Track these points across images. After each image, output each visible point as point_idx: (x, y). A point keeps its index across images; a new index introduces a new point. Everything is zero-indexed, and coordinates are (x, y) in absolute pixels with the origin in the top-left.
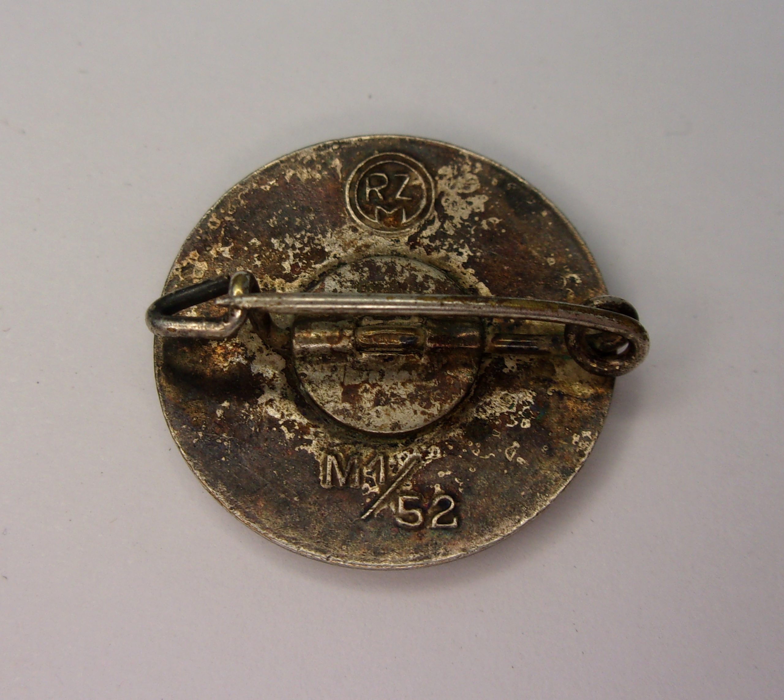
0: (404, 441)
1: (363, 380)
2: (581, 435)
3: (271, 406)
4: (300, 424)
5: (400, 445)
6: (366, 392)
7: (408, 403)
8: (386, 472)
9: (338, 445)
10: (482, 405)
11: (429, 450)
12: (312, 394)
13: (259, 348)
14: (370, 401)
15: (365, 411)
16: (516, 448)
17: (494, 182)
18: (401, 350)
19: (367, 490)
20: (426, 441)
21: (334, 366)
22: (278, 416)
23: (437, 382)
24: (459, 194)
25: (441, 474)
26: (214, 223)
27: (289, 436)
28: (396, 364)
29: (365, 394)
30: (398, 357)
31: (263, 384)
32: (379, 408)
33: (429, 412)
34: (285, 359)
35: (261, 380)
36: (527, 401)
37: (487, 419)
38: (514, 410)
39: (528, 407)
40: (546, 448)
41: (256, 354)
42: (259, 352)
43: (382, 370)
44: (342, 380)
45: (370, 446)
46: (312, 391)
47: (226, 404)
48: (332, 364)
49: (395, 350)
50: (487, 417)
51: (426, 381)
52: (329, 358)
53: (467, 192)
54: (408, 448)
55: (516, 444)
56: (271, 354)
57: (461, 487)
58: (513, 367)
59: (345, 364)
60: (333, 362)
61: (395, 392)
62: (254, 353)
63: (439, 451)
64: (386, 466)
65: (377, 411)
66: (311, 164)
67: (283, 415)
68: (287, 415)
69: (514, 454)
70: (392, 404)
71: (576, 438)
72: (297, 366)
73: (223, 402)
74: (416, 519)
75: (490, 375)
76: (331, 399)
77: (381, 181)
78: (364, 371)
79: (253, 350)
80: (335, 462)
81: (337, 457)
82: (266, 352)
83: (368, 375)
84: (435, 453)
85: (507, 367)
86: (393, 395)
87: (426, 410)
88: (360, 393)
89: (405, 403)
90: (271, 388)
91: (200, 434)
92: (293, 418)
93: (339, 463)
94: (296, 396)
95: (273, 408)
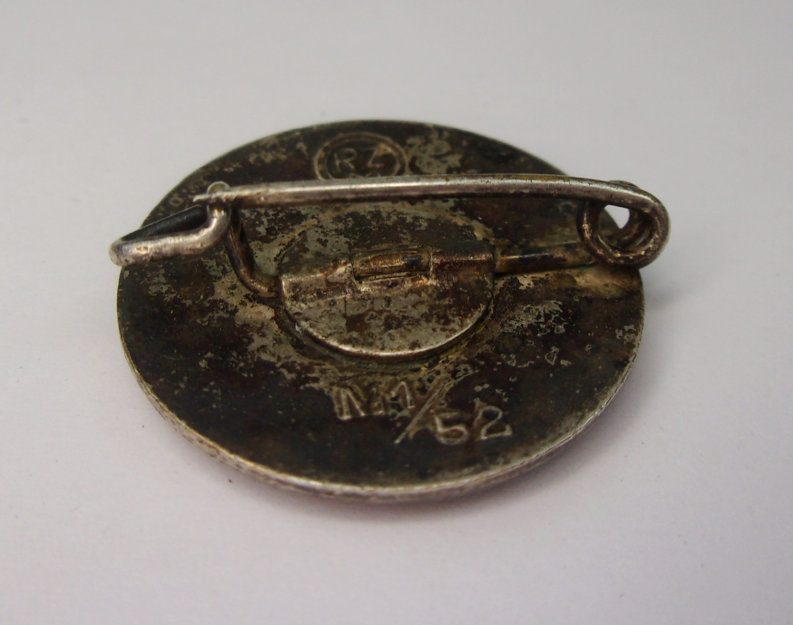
0: (427, 364)
1: (367, 309)
2: (624, 330)
3: (265, 352)
4: (301, 364)
5: (423, 368)
6: (373, 319)
7: (423, 323)
8: (413, 395)
9: (350, 378)
10: (506, 320)
11: (458, 368)
12: (311, 330)
13: (240, 302)
14: (379, 327)
15: (376, 337)
16: (555, 352)
17: (464, 143)
18: (404, 274)
19: (394, 415)
20: (451, 361)
21: (332, 301)
22: (273, 360)
23: (451, 300)
24: (431, 156)
25: (478, 389)
26: (176, 202)
27: (290, 376)
28: (402, 289)
29: (372, 321)
30: (403, 281)
31: (251, 333)
32: (391, 331)
33: (450, 328)
34: (273, 308)
35: (248, 330)
36: (554, 310)
37: (515, 332)
38: (542, 320)
39: (558, 315)
40: (589, 347)
41: (238, 307)
42: (242, 306)
43: (387, 297)
44: (344, 312)
45: (388, 374)
46: (311, 327)
47: (209, 355)
48: (329, 299)
49: (398, 274)
50: (514, 330)
51: (439, 300)
52: (325, 293)
53: (439, 153)
54: (433, 370)
55: (554, 349)
56: (256, 306)
57: (505, 397)
58: (529, 284)
59: (344, 296)
60: (330, 297)
61: (406, 315)
62: (236, 307)
63: (469, 368)
64: (411, 390)
65: (390, 335)
66: (274, 147)
67: (279, 359)
68: (285, 358)
69: (555, 358)
70: (406, 326)
71: (619, 334)
72: (289, 307)
73: (206, 353)
74: (460, 434)
75: (506, 294)
76: (335, 331)
77: (349, 155)
78: (367, 300)
79: (235, 304)
80: (350, 393)
81: (351, 389)
82: (249, 305)
83: (372, 303)
84: (466, 370)
85: (522, 285)
86: (404, 317)
87: (446, 327)
88: (367, 321)
89: (420, 323)
90: (260, 336)
91: (182, 385)
92: (292, 359)
93: (355, 395)
94: (292, 340)
95: (266, 353)
